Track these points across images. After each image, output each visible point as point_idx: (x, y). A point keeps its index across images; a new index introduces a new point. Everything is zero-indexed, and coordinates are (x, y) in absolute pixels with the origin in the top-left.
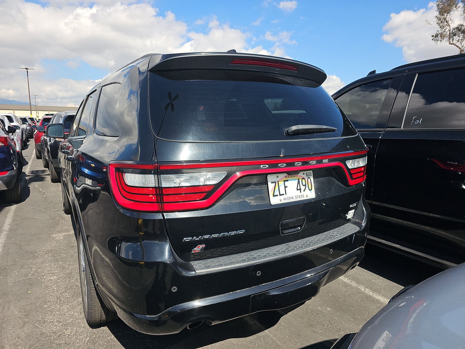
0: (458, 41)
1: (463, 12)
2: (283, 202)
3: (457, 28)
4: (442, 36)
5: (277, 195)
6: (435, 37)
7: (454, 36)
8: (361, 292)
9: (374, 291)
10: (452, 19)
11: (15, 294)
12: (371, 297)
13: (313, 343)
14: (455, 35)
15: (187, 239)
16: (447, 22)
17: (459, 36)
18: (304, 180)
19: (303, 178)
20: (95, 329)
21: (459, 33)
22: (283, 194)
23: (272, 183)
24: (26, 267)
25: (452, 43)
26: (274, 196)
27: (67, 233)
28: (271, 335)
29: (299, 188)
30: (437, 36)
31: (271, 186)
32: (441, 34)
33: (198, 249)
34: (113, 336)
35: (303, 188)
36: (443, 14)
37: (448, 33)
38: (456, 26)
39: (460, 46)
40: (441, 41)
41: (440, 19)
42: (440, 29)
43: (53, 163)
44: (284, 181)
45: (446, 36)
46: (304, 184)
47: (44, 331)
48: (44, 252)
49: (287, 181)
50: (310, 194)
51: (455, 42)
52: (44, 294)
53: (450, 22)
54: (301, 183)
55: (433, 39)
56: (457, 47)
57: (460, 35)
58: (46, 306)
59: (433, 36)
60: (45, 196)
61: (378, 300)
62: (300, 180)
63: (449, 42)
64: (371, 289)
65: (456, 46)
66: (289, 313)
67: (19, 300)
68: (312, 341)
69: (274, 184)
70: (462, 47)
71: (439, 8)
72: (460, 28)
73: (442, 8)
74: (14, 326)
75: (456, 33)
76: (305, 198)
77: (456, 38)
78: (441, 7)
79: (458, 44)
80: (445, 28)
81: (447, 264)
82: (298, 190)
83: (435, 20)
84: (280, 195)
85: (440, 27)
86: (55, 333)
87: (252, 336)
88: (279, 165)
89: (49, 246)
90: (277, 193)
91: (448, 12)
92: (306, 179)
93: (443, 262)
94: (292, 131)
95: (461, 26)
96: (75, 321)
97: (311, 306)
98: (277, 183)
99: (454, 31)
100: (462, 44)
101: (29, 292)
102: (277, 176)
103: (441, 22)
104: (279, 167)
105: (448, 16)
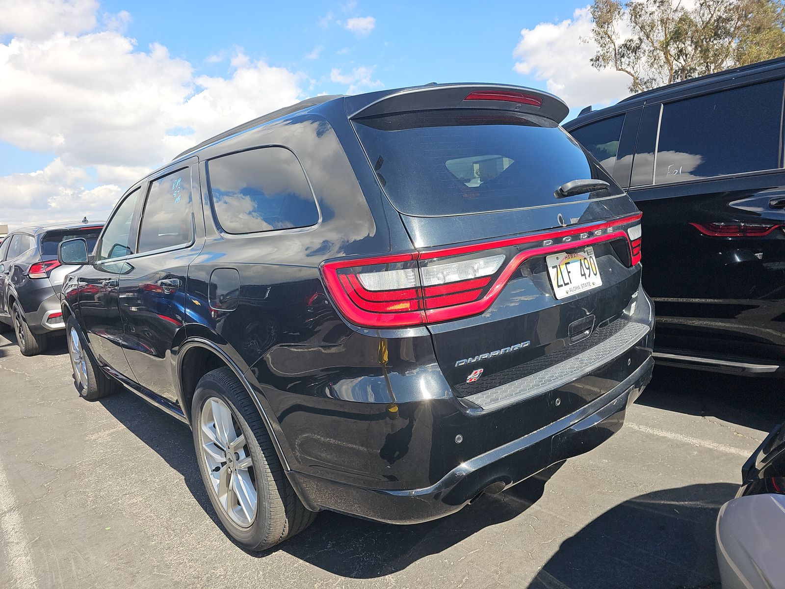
0: (629, 65)
1: (629, 20)
2: (571, 294)
3: (625, 45)
4: (605, 59)
5: (562, 286)
6: (596, 61)
7: (621, 57)
8: (635, 432)
9: (653, 427)
10: (616, 32)
11: (84, 537)
12: (653, 435)
13: (609, 508)
14: (623, 56)
15: (461, 363)
16: (609, 37)
17: (629, 58)
18: (586, 261)
19: (585, 258)
20: (264, 558)
21: (628, 53)
22: (568, 284)
23: (553, 267)
24: (73, 493)
25: (620, 68)
26: (559, 286)
27: (112, 431)
28: (544, 511)
29: (583, 273)
30: (598, 60)
31: (552, 272)
32: (603, 56)
33: (474, 376)
34: (301, 561)
35: (587, 272)
36: (602, 26)
37: (613, 53)
38: (623, 43)
39: (632, 72)
40: (605, 67)
41: (599, 34)
42: (600, 49)
43: (27, 320)
44: (566, 264)
45: (611, 58)
46: (587, 267)
47: (176, 579)
48: (91, 464)
49: (569, 263)
50: (596, 281)
51: (624, 67)
52: (136, 527)
53: (613, 37)
54: (583, 265)
55: (593, 65)
56: (629, 73)
57: (630, 55)
58: (154, 543)
59: (592, 60)
60: (27, 379)
61: (664, 437)
62: (582, 261)
63: (617, 67)
64: (647, 425)
65: (627, 72)
66: (552, 476)
67: (97, 544)
68: (606, 505)
69: (556, 269)
70: (635, 73)
71: (595, 17)
72: (629, 46)
73: (600, 17)
74: (115, 582)
75: (624, 53)
76: (593, 287)
77: (625, 60)
78: (598, 14)
79: (629, 69)
80: (607, 47)
81: (750, 367)
82: (582, 275)
83: (592, 35)
84: (566, 284)
85: (600, 45)
86: (199, 577)
87: (518, 516)
88: (564, 239)
89: (93, 455)
90: (561, 282)
91: (608, 22)
92: (588, 259)
93: (743, 366)
94: (569, 189)
95: (630, 42)
96: (221, 553)
97: (577, 462)
98: (558, 267)
99: (621, 50)
100: (635, 68)
101: (107, 529)
102: (557, 257)
103: (601, 38)
104: (565, 242)
105: (610, 29)
